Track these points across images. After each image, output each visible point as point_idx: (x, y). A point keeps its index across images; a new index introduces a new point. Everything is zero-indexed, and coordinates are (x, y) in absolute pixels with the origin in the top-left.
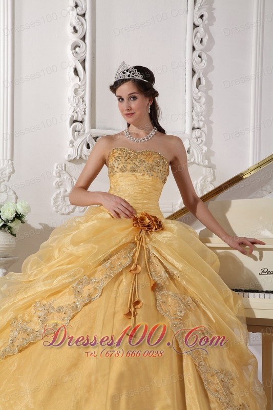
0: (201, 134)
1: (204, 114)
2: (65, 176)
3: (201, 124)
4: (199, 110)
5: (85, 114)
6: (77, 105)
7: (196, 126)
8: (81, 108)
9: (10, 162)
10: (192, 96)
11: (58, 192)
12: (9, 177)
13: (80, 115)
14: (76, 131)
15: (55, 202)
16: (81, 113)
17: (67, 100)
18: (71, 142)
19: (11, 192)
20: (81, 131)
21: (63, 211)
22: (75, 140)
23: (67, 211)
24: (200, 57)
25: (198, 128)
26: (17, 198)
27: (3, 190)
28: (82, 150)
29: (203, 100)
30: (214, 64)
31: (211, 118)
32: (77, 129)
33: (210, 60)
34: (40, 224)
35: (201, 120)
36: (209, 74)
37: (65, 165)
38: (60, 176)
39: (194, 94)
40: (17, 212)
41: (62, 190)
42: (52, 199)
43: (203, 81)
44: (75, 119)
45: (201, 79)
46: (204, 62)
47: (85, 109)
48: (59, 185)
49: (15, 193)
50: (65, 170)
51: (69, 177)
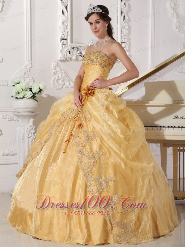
0: (126, 45)
1: (127, 35)
2: (58, 69)
3: (126, 40)
4: (124, 33)
5: (68, 35)
6: (64, 30)
7: (123, 42)
8: (66, 32)
9: (30, 62)
10: (121, 25)
11: (55, 77)
12: (30, 69)
13: (65, 36)
14: (63, 45)
15: (53, 83)
16: (66, 35)
17: (58, 28)
18: (61, 51)
19: (31, 78)
20: (66, 44)
21: (57, 88)
22: (63, 49)
23: (59, 88)
24: (125, 4)
25: (124, 43)
26: (34, 81)
27: (28, 76)
28: (66, 55)
29: (127, 27)
30: (131, 8)
31: (130, 37)
32: (64, 43)
33: (130, 6)
34: (46, 95)
35: (126, 38)
36: (129, 13)
37: (58, 63)
38: (55, 69)
39: (122, 25)
40: (40, 88)
41: (57, 76)
42: (52, 81)
43: (127, 18)
44: (63, 38)
45: (125, 16)
46: (127, 7)
47: (68, 32)
48: (55, 74)
49: (33, 78)
50: (58, 65)
51: (60, 69)
